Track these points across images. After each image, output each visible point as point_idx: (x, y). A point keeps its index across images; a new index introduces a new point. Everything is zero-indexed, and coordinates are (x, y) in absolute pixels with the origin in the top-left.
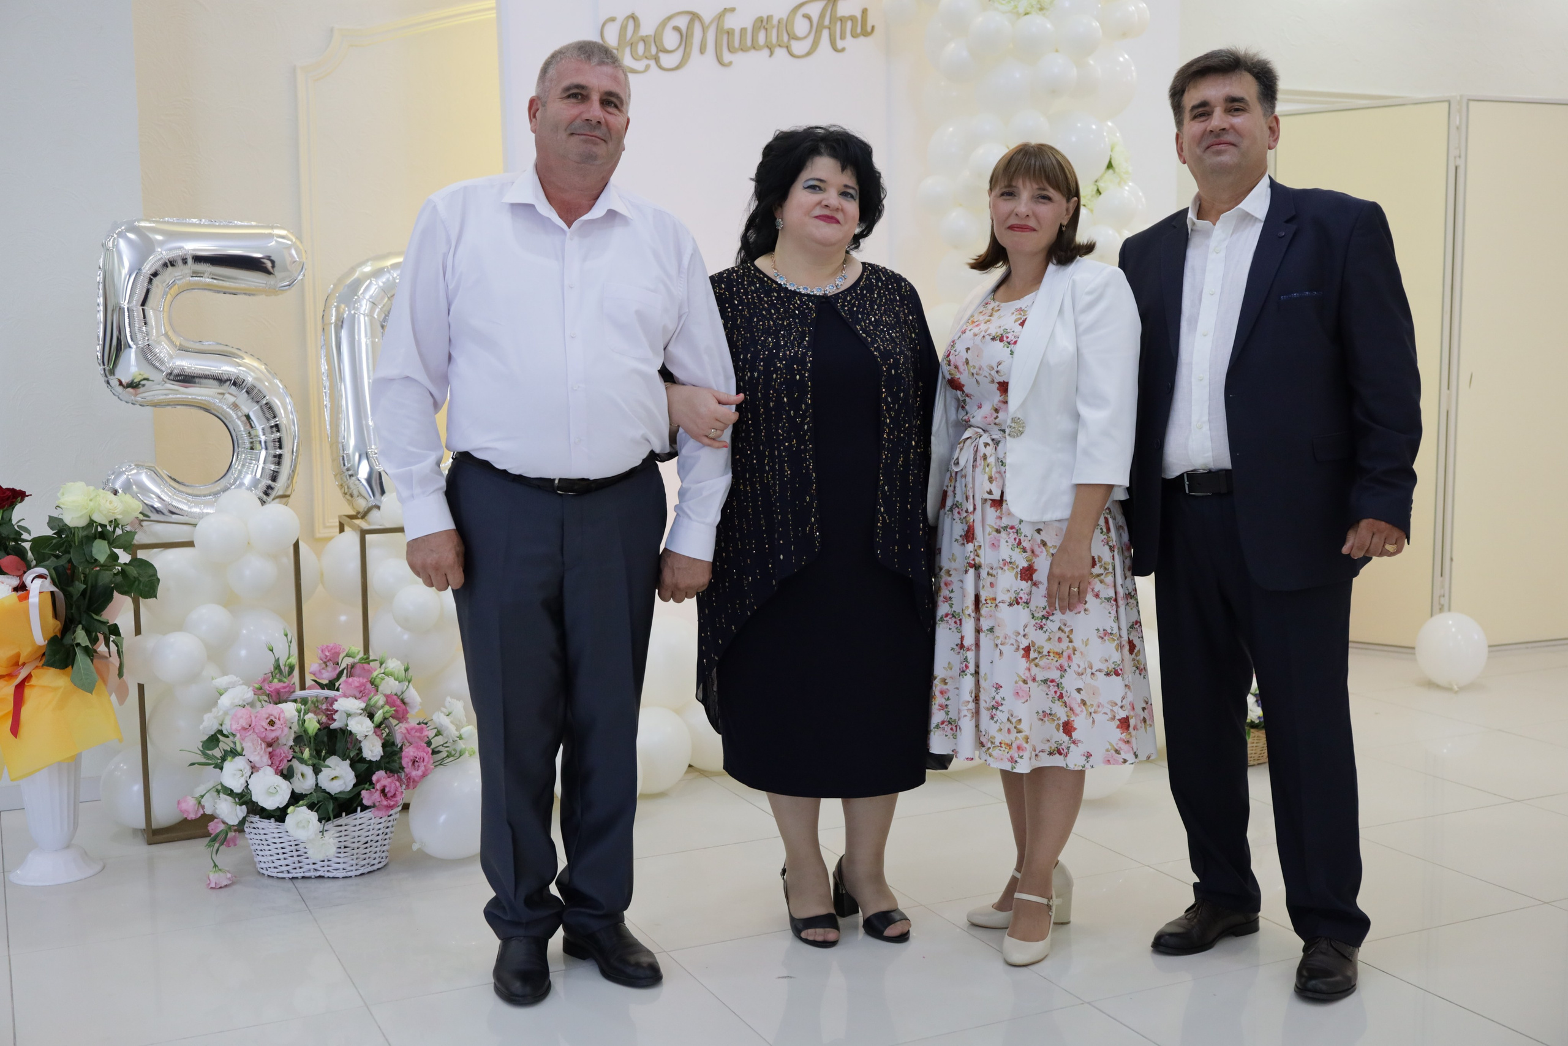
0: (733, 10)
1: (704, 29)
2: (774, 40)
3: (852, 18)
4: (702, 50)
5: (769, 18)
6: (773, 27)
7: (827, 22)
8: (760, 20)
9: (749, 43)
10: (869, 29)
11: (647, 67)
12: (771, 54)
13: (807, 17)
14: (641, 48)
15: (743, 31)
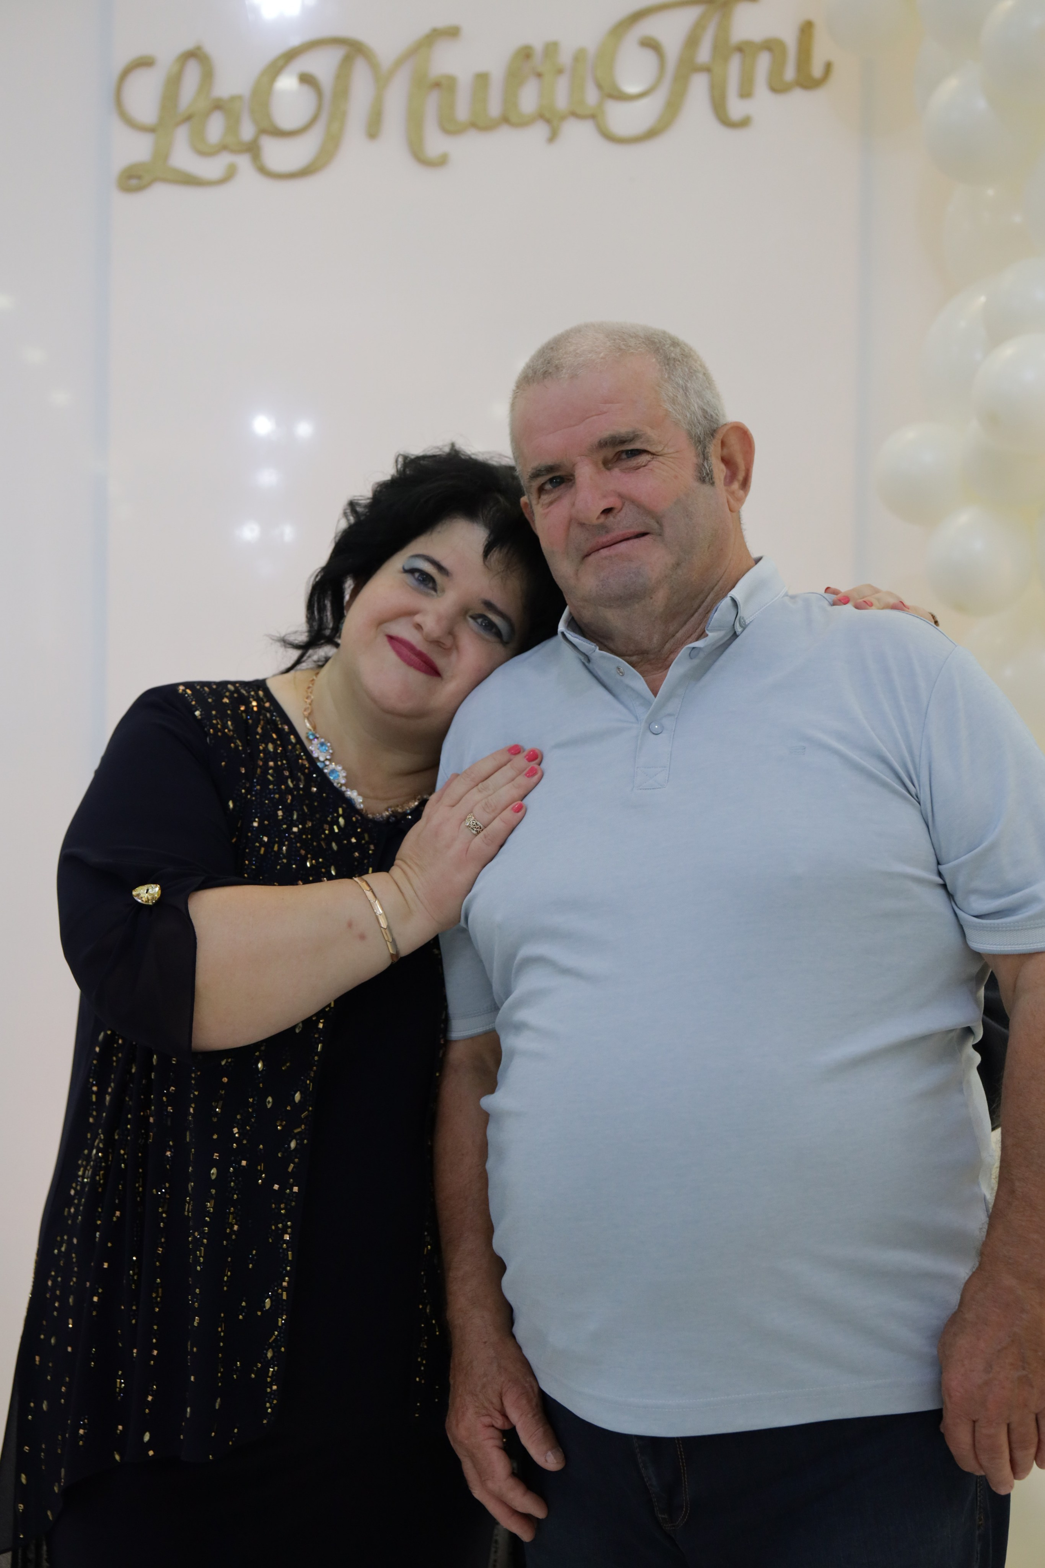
0: (452, 32)
1: (381, 80)
2: (562, 102)
3: (772, 46)
4: (373, 130)
5: (552, 48)
6: (560, 71)
7: (704, 54)
8: (525, 53)
9: (495, 108)
10: (817, 71)
11: (230, 175)
12: (553, 137)
13: (651, 44)
14: (215, 129)
15: (482, 79)
